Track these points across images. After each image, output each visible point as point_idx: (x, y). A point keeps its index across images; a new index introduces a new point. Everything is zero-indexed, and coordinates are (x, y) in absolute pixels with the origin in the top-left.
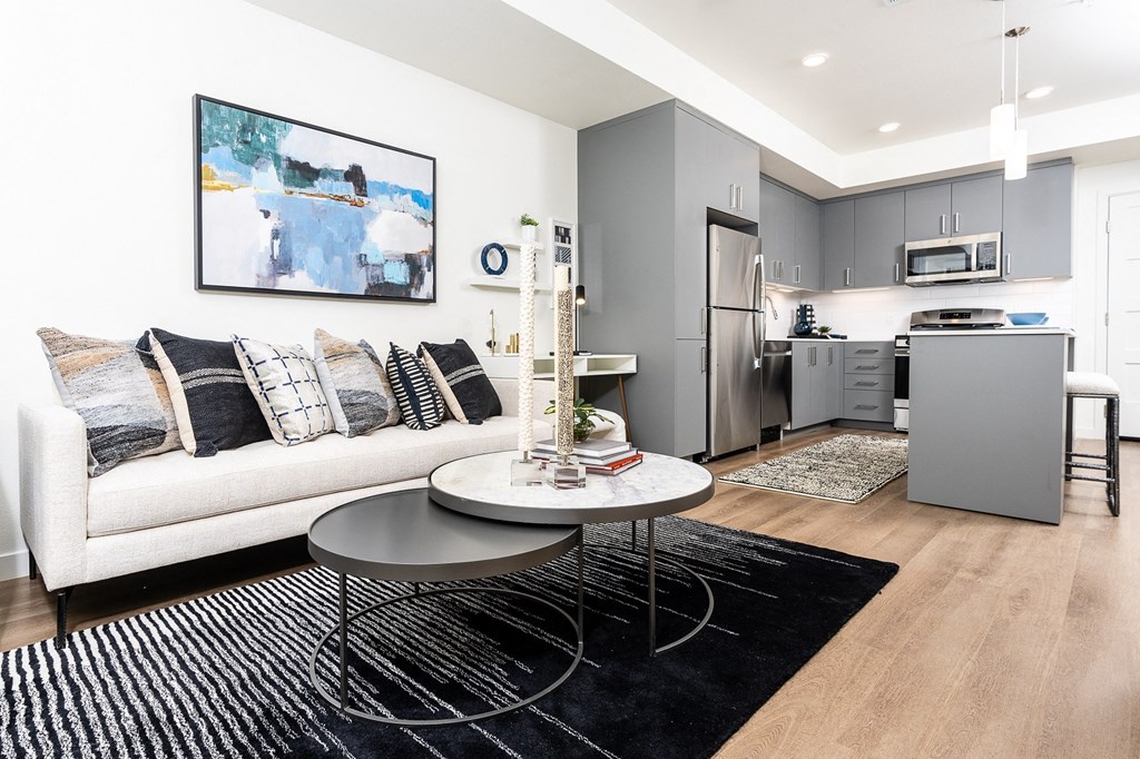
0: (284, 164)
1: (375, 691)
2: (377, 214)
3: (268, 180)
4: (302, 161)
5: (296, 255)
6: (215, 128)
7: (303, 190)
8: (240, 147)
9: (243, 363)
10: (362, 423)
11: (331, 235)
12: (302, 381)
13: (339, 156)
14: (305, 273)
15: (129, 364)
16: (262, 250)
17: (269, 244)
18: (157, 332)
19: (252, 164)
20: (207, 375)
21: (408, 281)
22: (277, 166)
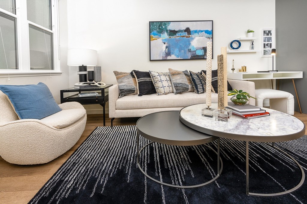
0: (169, 31)
1: (149, 162)
2: (194, 38)
3: (165, 36)
4: (173, 30)
5: (172, 51)
6: (153, 28)
7: (173, 36)
8: (158, 30)
9: (151, 76)
10: (179, 91)
11: (181, 46)
12: (164, 81)
13: (183, 26)
14: (174, 55)
15: (129, 77)
16: (163, 51)
17: (165, 50)
18: (134, 71)
19: (161, 33)
20: (143, 79)
21: (204, 54)
22: (167, 32)
